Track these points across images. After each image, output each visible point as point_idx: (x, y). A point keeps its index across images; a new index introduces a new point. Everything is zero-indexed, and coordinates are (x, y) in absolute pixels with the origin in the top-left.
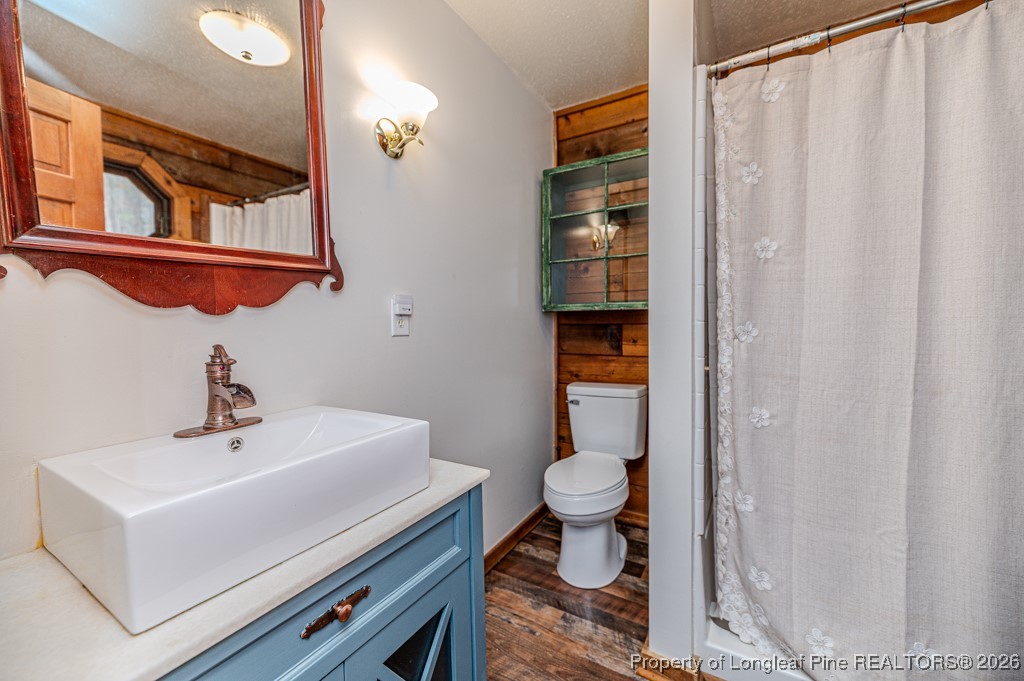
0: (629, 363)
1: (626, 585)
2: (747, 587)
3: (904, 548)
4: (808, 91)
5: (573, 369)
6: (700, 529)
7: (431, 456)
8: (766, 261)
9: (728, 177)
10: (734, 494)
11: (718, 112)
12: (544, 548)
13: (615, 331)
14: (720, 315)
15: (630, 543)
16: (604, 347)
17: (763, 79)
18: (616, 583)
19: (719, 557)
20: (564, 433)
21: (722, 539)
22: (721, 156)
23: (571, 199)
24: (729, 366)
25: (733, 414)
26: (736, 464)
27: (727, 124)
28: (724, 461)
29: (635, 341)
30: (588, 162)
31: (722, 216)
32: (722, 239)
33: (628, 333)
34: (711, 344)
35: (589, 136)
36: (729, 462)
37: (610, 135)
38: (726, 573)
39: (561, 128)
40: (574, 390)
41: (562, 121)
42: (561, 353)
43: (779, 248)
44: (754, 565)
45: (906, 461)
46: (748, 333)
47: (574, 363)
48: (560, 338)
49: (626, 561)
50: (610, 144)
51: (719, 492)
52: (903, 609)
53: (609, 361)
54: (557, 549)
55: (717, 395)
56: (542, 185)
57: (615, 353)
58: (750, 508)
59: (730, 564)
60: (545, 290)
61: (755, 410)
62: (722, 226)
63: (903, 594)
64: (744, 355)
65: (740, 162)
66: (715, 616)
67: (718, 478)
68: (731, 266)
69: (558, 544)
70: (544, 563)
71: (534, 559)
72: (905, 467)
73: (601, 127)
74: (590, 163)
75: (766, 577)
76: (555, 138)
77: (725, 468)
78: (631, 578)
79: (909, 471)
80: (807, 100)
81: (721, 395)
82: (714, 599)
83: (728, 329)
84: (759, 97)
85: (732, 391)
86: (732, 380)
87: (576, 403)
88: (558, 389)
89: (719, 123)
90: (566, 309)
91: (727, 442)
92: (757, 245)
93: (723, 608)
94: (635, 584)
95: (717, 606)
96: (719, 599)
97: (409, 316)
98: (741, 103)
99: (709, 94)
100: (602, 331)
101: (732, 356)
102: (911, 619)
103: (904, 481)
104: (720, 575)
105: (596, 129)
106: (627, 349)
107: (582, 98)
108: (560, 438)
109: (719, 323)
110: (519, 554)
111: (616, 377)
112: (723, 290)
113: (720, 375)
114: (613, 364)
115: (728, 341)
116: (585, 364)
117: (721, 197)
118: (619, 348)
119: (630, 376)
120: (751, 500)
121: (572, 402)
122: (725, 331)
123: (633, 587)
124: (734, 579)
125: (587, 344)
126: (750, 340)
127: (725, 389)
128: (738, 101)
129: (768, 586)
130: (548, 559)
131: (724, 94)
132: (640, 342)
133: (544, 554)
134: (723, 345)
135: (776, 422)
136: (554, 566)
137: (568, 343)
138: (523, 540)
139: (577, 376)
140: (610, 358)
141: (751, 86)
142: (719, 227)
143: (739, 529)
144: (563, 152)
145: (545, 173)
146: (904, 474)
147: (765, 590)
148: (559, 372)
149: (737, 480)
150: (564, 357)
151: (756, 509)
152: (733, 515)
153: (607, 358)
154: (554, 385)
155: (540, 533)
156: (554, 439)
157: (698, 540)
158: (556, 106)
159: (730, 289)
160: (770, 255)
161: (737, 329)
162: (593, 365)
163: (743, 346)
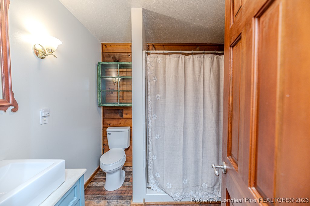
0: (125, 120)
1: (126, 185)
2: (155, 177)
3: (182, 161)
4: (166, 63)
5: (108, 123)
6: (145, 166)
7: (66, 168)
8: (158, 99)
9: (150, 79)
10: (152, 156)
11: (148, 62)
12: (99, 182)
13: (121, 111)
14: (149, 113)
15: (126, 172)
16: (118, 116)
17: (157, 58)
18: (123, 186)
19: (149, 172)
20: (105, 143)
21: (149, 167)
22: (149, 73)
23: (107, 71)
24: (151, 125)
25: (152, 136)
26: (152, 148)
27: (150, 66)
28: (150, 148)
29: (127, 114)
30: (113, 62)
31: (149, 88)
32: (149, 93)
33: (125, 112)
34: (147, 119)
35: (113, 53)
36: (151, 148)
37: (119, 54)
38: (151, 176)
39: (104, 48)
40: (109, 130)
41: (104, 46)
42: (104, 118)
43: (161, 97)
44: (156, 172)
45: (182, 143)
46: (155, 117)
47: (108, 121)
48: (104, 113)
49: (125, 178)
50: (119, 57)
51: (149, 156)
52: (182, 173)
53: (119, 120)
54: (104, 181)
55: (148, 132)
56: (98, 66)
57: (121, 117)
58: (155, 159)
59: (151, 173)
60: (99, 99)
61: (157, 135)
62: (149, 91)
63: (182, 170)
64: (154, 122)
65: (153, 76)
66: (148, 186)
67: (149, 152)
68: (151, 101)
69: (105, 179)
70: (100, 187)
71: (96, 187)
72: (182, 144)
73: (116, 52)
74: (113, 63)
75: (159, 174)
76: (102, 51)
77: (150, 150)
78: (127, 183)
79: (183, 145)
80: (166, 65)
81: (149, 132)
82: (148, 182)
83: (151, 116)
84: (156, 62)
85: (152, 131)
86: (152, 128)
87: (110, 134)
88: (103, 130)
89: (148, 66)
90: (106, 106)
91: (150, 143)
92: (156, 96)
93: (150, 184)
94: (128, 184)
95: (149, 184)
96: (149, 182)
97: (49, 116)
98: (153, 62)
99: (146, 58)
100: (117, 111)
101: (151, 122)
102: (183, 174)
103: (182, 147)
104: (149, 176)
105: (115, 52)
106: (125, 116)
107: (110, 42)
108: (104, 145)
109: (149, 115)
110: (91, 187)
111: (122, 124)
112: (149, 106)
113: (149, 127)
114: (121, 121)
115: (151, 119)
116: (112, 121)
117: (149, 83)
118: (122, 116)
119: (126, 124)
120: (156, 157)
121: (108, 134)
122: (150, 116)
123: (127, 185)
124: (152, 176)
125: (113, 115)
126: (155, 118)
127: (150, 130)
128: (152, 61)
129: (159, 176)
130: (101, 185)
131: (149, 58)
132: (128, 114)
133: (100, 184)
134: (149, 119)
135: (160, 137)
136: (103, 187)
137: (106, 115)
138: (92, 181)
139: (109, 125)
140: (120, 119)
141: (154, 59)
142: (148, 91)
143: (153, 164)
144: (104, 56)
145: (99, 63)
146: (182, 145)
147: (159, 177)
148: (103, 124)
149: (153, 152)
150: (105, 119)
151: (157, 159)
152: (152, 160)
153: (119, 119)
154: (102, 128)
155: (98, 177)
156: (102, 145)
157: (144, 169)
158: (102, 42)
159: (151, 106)
160: (159, 98)
161: (153, 116)
162: (115, 121)
163: (154, 120)
